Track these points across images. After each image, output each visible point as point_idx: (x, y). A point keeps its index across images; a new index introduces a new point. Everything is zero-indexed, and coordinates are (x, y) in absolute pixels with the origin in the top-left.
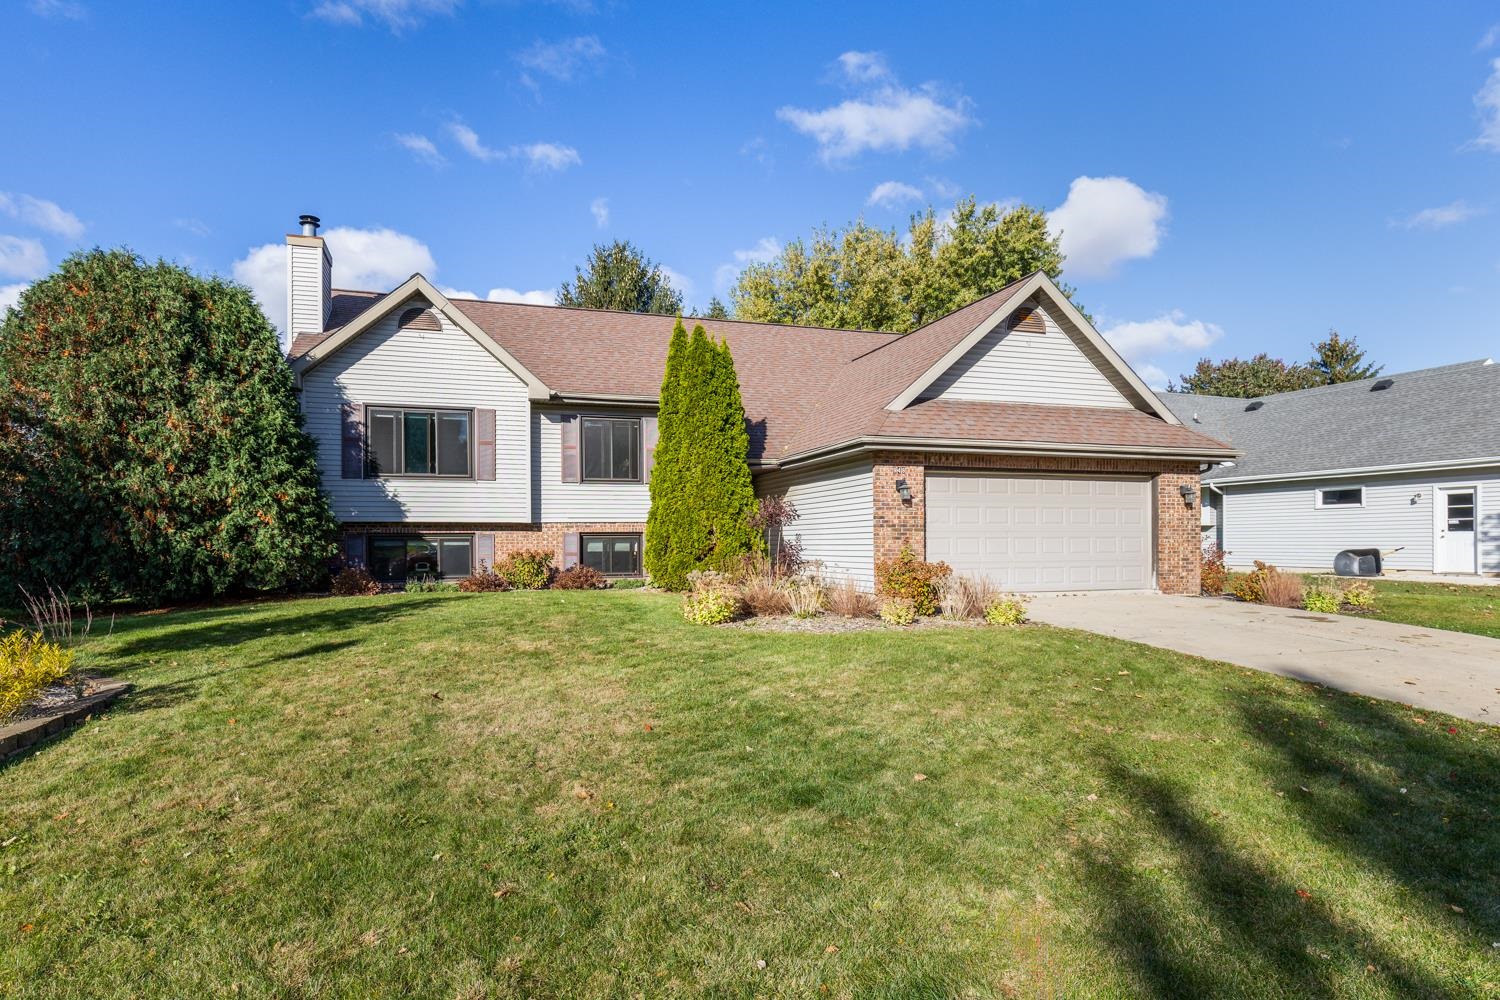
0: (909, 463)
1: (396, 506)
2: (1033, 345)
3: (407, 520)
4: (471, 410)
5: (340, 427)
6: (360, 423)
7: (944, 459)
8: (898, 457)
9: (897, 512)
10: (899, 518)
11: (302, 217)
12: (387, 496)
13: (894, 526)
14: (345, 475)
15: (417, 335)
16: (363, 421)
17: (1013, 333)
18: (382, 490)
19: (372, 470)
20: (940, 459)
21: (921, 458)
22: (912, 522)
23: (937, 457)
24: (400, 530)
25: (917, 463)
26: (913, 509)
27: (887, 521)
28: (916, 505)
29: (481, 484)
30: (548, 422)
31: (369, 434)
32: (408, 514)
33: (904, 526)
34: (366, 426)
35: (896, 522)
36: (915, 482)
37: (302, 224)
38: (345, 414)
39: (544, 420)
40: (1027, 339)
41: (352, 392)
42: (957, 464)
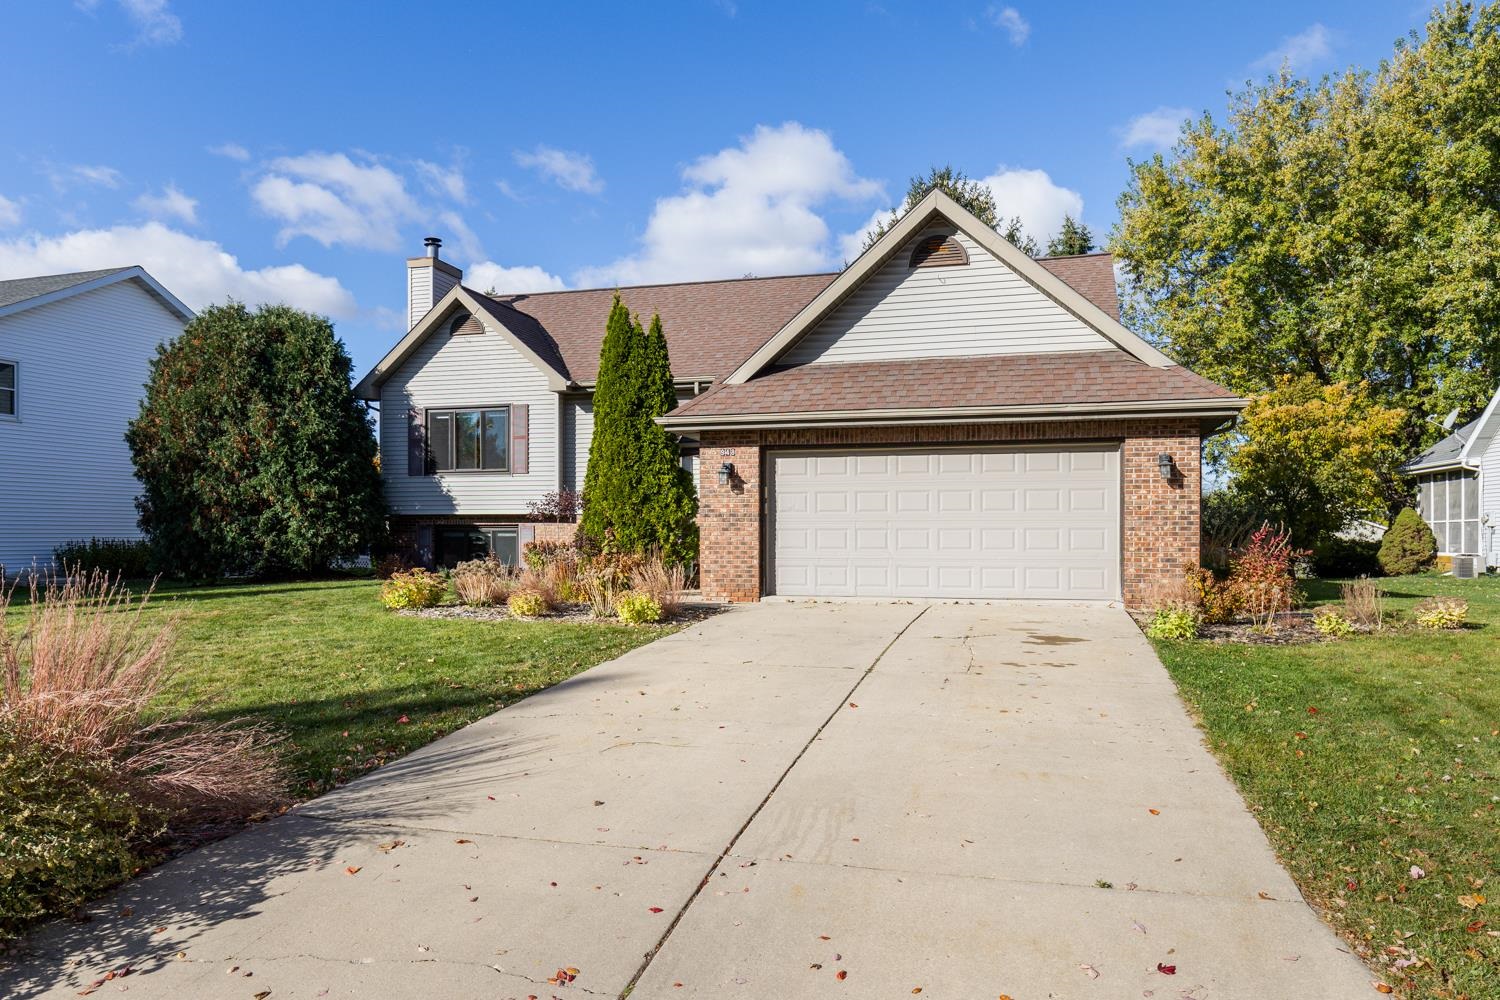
0: (740, 444)
1: (448, 500)
2: (948, 282)
3: (457, 513)
4: (508, 406)
5: (407, 430)
6: (421, 425)
7: (784, 436)
8: (726, 438)
9: (725, 500)
10: (728, 506)
11: (427, 240)
12: (442, 491)
13: (720, 515)
14: (412, 472)
15: (463, 340)
16: (424, 424)
17: (920, 270)
18: (438, 486)
19: (430, 468)
20: (780, 437)
21: (755, 437)
22: (742, 511)
23: (776, 436)
24: (452, 522)
25: (749, 444)
26: (745, 496)
27: (713, 511)
28: (749, 491)
29: (517, 477)
30: (583, 412)
31: (429, 435)
32: (458, 508)
33: (734, 515)
34: (426, 428)
35: (724, 510)
36: (747, 465)
37: (427, 245)
38: (411, 418)
39: (579, 410)
40: (935, 275)
41: (416, 397)
42: (802, 441)
